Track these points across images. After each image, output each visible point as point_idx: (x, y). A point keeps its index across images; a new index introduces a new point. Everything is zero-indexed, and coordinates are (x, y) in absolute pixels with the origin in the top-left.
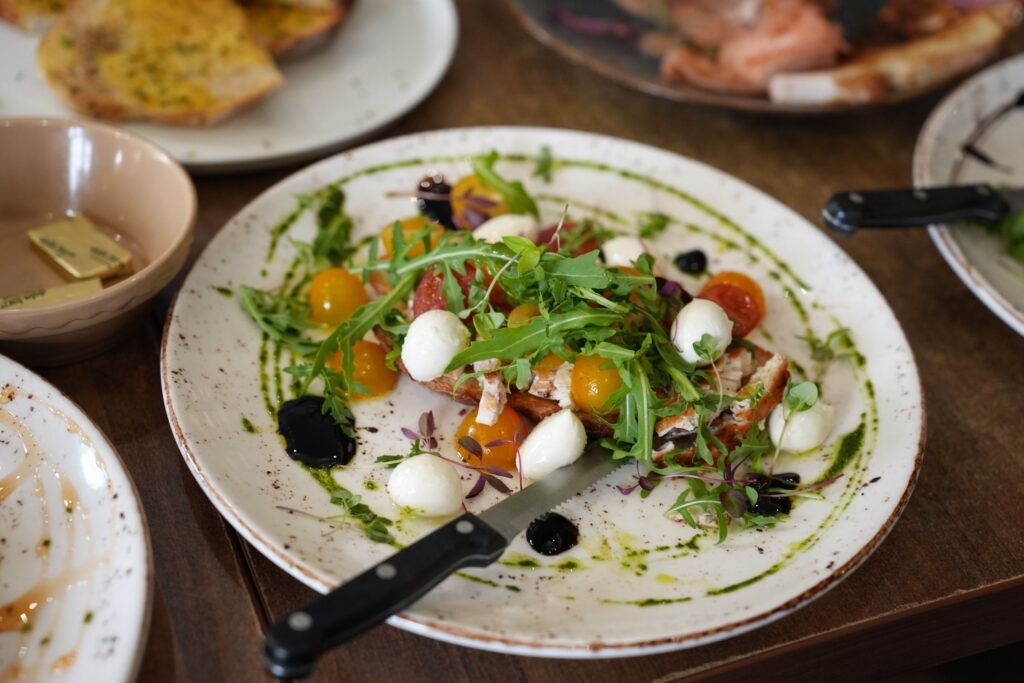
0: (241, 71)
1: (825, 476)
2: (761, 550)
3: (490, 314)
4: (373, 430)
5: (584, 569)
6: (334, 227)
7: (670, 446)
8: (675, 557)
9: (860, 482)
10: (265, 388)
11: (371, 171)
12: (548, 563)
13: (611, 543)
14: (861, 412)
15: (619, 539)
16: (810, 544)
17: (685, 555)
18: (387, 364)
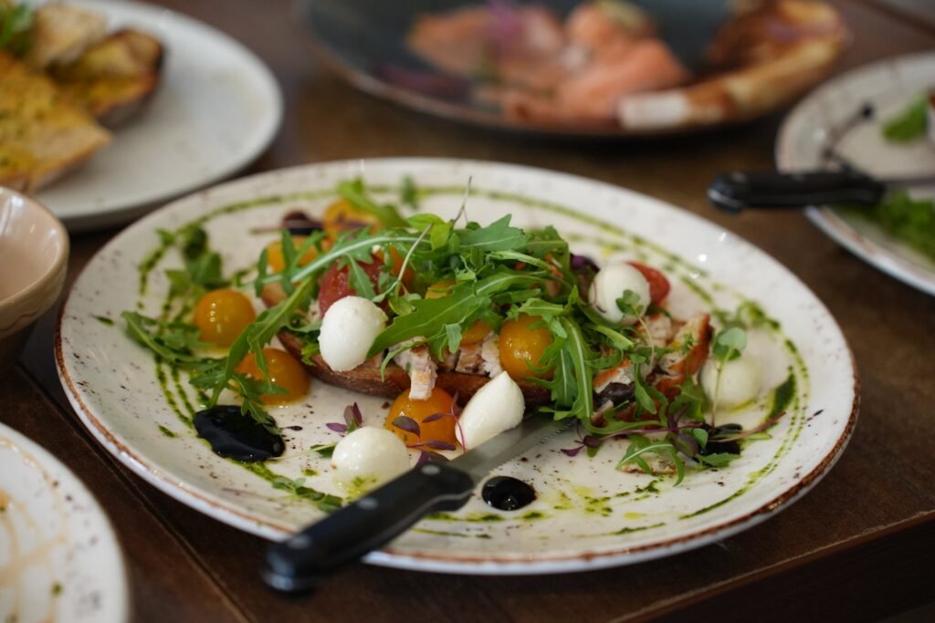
0: (63, 132)
1: (767, 421)
2: (721, 484)
3: (405, 296)
4: (297, 428)
5: (549, 517)
6: (204, 261)
7: (609, 404)
8: (637, 499)
9: (803, 418)
10: (172, 402)
11: (230, 210)
12: (511, 517)
13: (569, 494)
14: (787, 365)
15: (576, 491)
16: (768, 471)
17: (647, 497)
18: (303, 360)
